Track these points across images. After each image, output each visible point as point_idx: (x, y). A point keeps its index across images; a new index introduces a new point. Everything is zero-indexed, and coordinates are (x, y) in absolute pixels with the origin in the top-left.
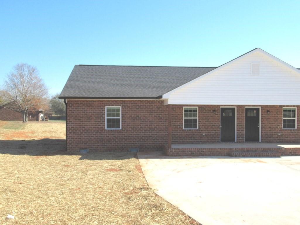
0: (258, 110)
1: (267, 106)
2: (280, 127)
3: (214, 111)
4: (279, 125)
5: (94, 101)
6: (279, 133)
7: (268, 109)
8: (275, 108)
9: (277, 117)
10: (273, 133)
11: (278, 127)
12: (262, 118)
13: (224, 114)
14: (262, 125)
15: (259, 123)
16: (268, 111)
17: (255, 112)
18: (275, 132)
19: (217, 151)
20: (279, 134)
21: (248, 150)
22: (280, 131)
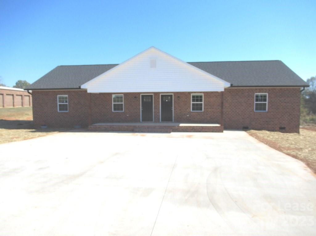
0: (171, 96)
1: (178, 93)
2: (188, 110)
3: (135, 97)
4: (188, 108)
5: (49, 92)
6: (188, 114)
7: (179, 95)
8: (185, 94)
9: (186, 101)
10: (183, 115)
11: (186, 110)
12: (174, 103)
13: (145, 100)
14: (174, 108)
15: (172, 107)
16: (179, 97)
17: (169, 98)
18: (184, 114)
19: (124, 128)
20: (188, 116)
21: (148, 127)
22: (188, 113)
